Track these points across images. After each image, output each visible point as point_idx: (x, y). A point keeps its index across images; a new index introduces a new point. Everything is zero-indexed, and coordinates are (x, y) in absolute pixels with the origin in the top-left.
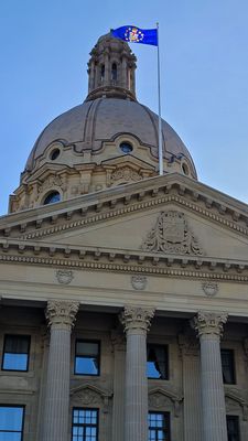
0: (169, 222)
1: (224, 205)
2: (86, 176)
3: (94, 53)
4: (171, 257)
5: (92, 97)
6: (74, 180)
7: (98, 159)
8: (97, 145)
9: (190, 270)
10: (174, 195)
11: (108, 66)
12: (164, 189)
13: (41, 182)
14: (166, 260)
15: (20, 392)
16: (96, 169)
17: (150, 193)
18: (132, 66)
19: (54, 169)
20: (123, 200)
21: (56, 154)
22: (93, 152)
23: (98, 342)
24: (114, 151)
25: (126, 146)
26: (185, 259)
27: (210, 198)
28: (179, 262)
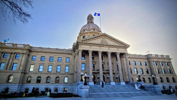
0: (103, 40)
1: (111, 37)
2: (89, 34)
3: (88, 17)
4: (104, 44)
5: (88, 23)
6: (87, 34)
7: (90, 31)
8: (90, 29)
9: (107, 46)
10: (104, 36)
11: (90, 19)
12: (103, 35)
13: (82, 35)
14: (103, 45)
15: (85, 62)
16: (90, 33)
17: (101, 36)
18: (93, 19)
19: (84, 33)
20: (98, 37)
21: (84, 31)
22: (89, 30)
23: (94, 56)
24: (92, 30)
25: (94, 30)
26: (106, 45)
27: (109, 36)
28: (105, 45)
